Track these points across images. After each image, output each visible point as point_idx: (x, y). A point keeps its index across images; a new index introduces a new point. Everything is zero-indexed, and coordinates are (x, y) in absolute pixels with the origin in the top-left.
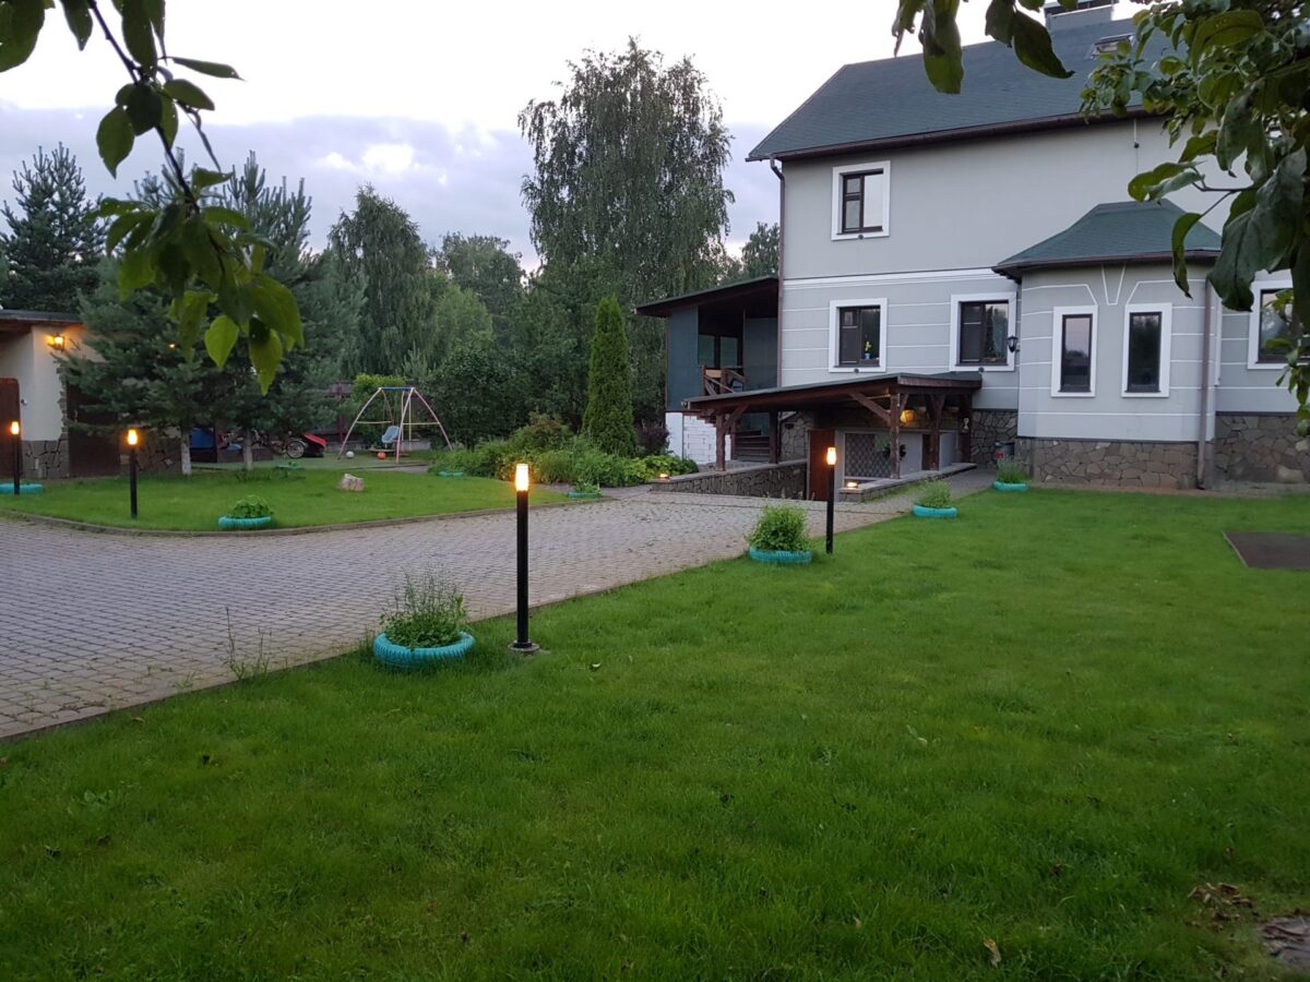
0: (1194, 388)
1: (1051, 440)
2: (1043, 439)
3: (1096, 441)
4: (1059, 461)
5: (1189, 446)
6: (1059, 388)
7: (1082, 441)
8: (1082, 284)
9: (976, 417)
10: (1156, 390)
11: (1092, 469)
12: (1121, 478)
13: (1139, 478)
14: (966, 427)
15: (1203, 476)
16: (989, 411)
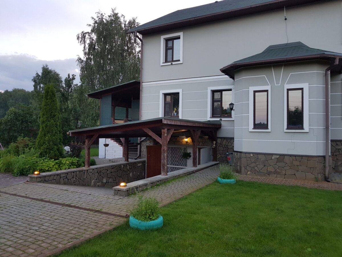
0: (322, 127)
1: (250, 153)
2: (246, 153)
3: (272, 154)
4: (253, 164)
5: (320, 158)
6: (253, 128)
7: (265, 154)
8: (262, 75)
9: (219, 141)
10: (302, 128)
11: (270, 169)
12: (285, 174)
13: (295, 174)
14: (214, 145)
15: (329, 174)
16: (224, 138)
